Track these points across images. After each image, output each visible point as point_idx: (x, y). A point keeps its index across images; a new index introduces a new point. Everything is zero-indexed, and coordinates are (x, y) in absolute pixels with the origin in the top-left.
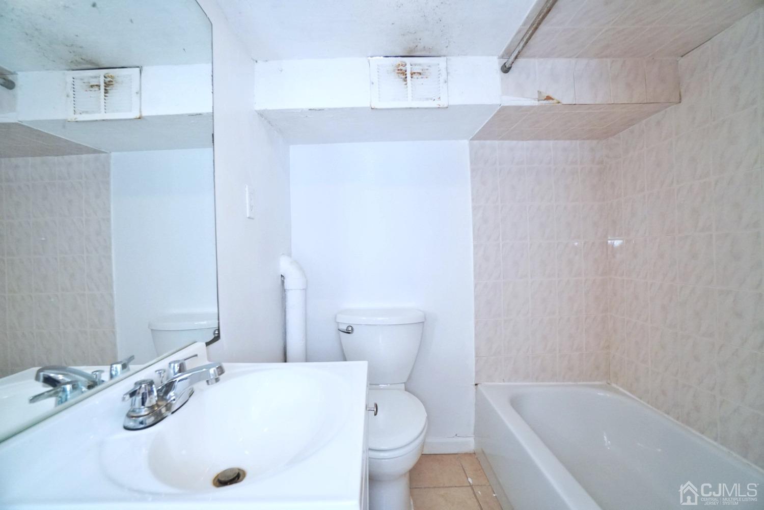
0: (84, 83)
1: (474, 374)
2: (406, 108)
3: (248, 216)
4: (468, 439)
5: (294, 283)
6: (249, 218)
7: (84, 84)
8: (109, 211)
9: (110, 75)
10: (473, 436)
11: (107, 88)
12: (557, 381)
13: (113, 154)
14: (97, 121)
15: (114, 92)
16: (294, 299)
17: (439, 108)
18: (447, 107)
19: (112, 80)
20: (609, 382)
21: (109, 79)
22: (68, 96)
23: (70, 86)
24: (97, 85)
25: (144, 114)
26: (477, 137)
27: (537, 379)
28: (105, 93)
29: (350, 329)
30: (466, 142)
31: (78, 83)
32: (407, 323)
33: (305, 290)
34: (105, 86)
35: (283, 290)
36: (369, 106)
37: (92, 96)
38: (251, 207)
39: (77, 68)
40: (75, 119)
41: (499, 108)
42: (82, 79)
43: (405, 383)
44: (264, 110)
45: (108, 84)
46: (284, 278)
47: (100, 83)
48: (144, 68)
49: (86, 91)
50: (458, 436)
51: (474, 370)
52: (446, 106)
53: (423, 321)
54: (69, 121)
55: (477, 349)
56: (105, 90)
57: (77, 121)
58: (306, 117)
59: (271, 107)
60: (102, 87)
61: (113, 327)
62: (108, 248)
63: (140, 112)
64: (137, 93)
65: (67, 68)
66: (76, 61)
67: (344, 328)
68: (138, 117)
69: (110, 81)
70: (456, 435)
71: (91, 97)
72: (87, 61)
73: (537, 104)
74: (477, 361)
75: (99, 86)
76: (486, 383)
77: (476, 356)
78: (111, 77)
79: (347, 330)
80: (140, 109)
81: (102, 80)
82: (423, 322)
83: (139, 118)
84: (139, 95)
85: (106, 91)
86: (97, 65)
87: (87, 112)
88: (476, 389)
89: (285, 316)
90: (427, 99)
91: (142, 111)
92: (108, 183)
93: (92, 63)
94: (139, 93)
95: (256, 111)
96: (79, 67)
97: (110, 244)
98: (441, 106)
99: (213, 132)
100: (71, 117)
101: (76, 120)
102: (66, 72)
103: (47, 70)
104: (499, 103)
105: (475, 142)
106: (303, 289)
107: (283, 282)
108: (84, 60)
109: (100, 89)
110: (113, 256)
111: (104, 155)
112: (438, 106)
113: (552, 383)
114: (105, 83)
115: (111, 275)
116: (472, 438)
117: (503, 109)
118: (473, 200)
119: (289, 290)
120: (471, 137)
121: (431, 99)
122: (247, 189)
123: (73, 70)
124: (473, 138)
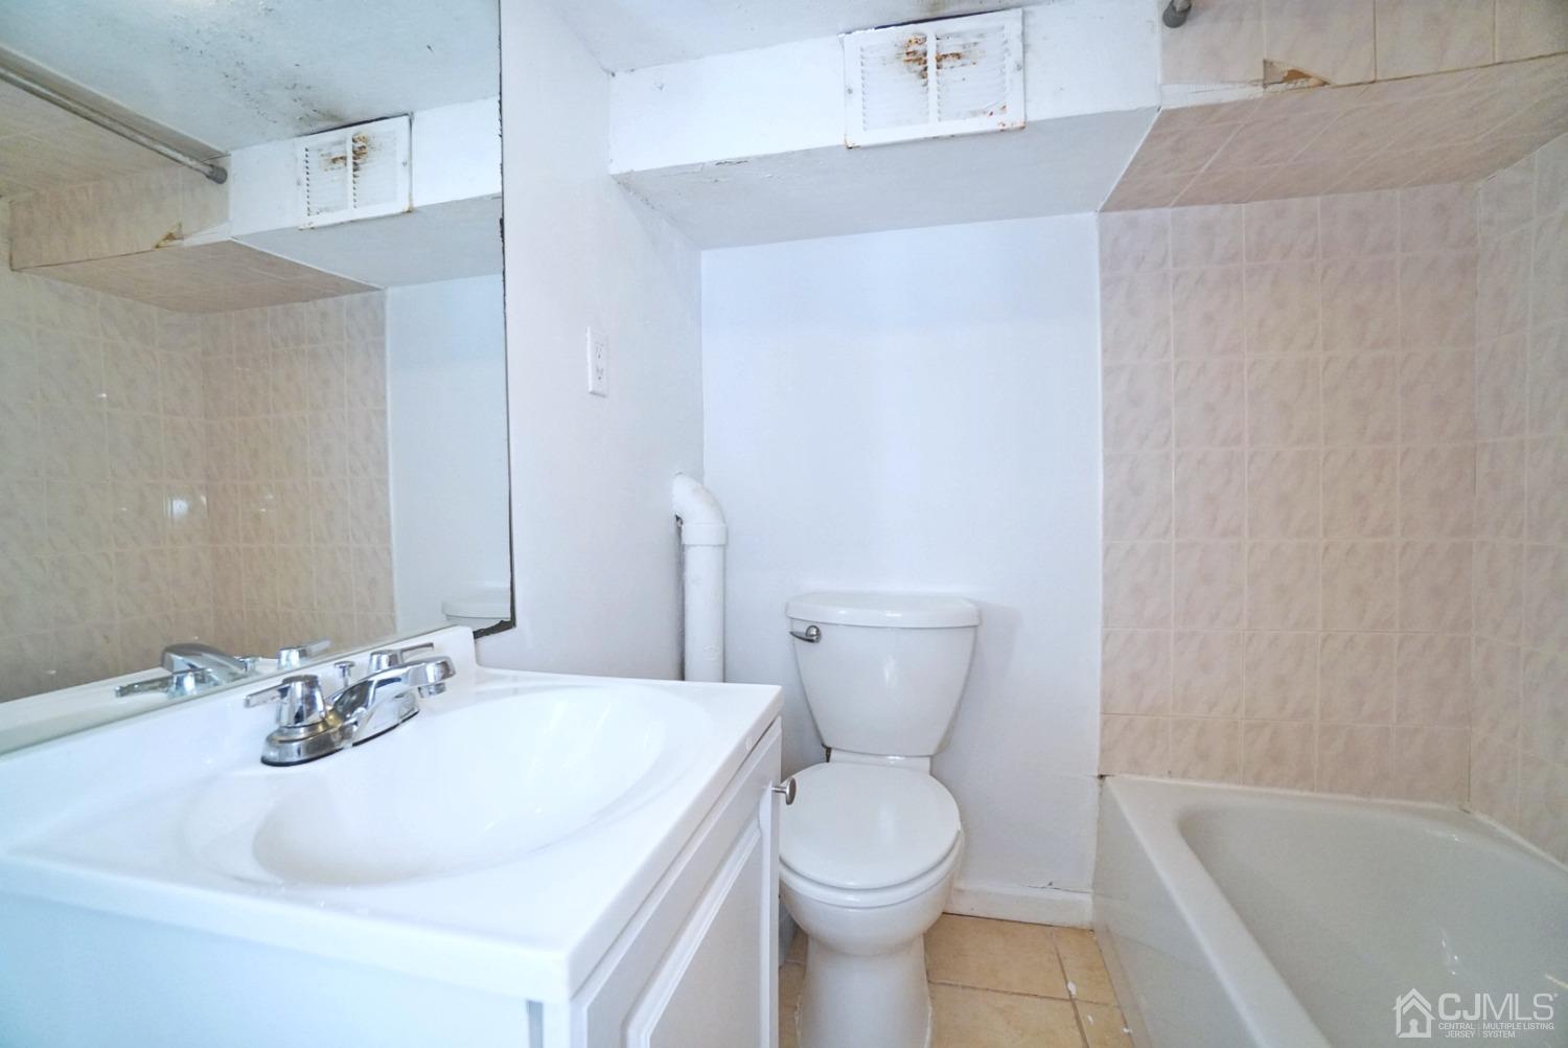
0: (322, 155)
1: (1097, 753)
2: (926, 140)
3: (590, 389)
4: (1078, 897)
5: (700, 532)
6: (593, 393)
7: (322, 158)
8: (384, 398)
9: (361, 136)
10: (1091, 891)
11: (358, 161)
12: (1312, 790)
13: (391, 292)
14: (342, 223)
15: (369, 168)
16: (701, 566)
17: (1002, 130)
18: (1023, 128)
19: (364, 144)
20: (1467, 807)
21: (360, 144)
22: (299, 183)
23: (302, 164)
24: (341, 158)
25: (416, 204)
26: (1116, 203)
27: (1258, 780)
28: (355, 170)
29: (814, 632)
30: (1090, 219)
31: (314, 158)
32: (938, 626)
33: (724, 547)
34: (354, 158)
35: (680, 549)
36: (841, 143)
37: (335, 178)
38: (599, 372)
39: (311, 130)
40: (310, 224)
41: (1156, 116)
42: (319, 150)
43: (931, 757)
44: (628, 173)
45: (358, 154)
46: (682, 523)
47: (345, 152)
48: (417, 115)
49: (326, 170)
50: (1054, 886)
51: (1097, 744)
52: (1019, 124)
53: (976, 622)
54: (301, 230)
55: (1107, 696)
56: (355, 164)
57: (312, 228)
58: (716, 181)
59: (639, 165)
60: (350, 161)
61: (392, 607)
62: (382, 466)
63: (411, 200)
64: (404, 164)
65: (298, 132)
66: (308, 115)
67: (802, 629)
68: (406, 209)
69: (360, 148)
70: (1051, 884)
71: (333, 181)
72: (324, 115)
73: (1260, 95)
74: (1104, 724)
75: (344, 158)
76: (1126, 776)
77: (1104, 713)
78: (364, 139)
79: (806, 634)
80: (410, 195)
81: (349, 144)
82: (975, 626)
83: (409, 212)
84: (407, 167)
85: (356, 168)
86: (342, 120)
87: (327, 210)
88: (1101, 786)
89: (683, 599)
90: (974, 114)
91: (414, 197)
92: (382, 345)
93: (333, 117)
94: (408, 164)
95: (613, 176)
96: (315, 129)
97: (387, 458)
98: (1008, 126)
99: (503, 214)
100: (304, 221)
101: (312, 226)
102: (296, 139)
103: (269, 141)
104: (1154, 103)
105: (1115, 215)
106: (720, 546)
107: (679, 530)
108: (319, 112)
109: (346, 164)
110: (391, 478)
111: (376, 293)
112: (1001, 127)
113: (1297, 793)
114: (354, 152)
115: (388, 515)
116: (1088, 895)
117: (1169, 118)
118: (1104, 351)
119: (689, 546)
120: (1102, 204)
121: (985, 113)
122: (588, 335)
123: (307, 135)
124: (1104, 206)
